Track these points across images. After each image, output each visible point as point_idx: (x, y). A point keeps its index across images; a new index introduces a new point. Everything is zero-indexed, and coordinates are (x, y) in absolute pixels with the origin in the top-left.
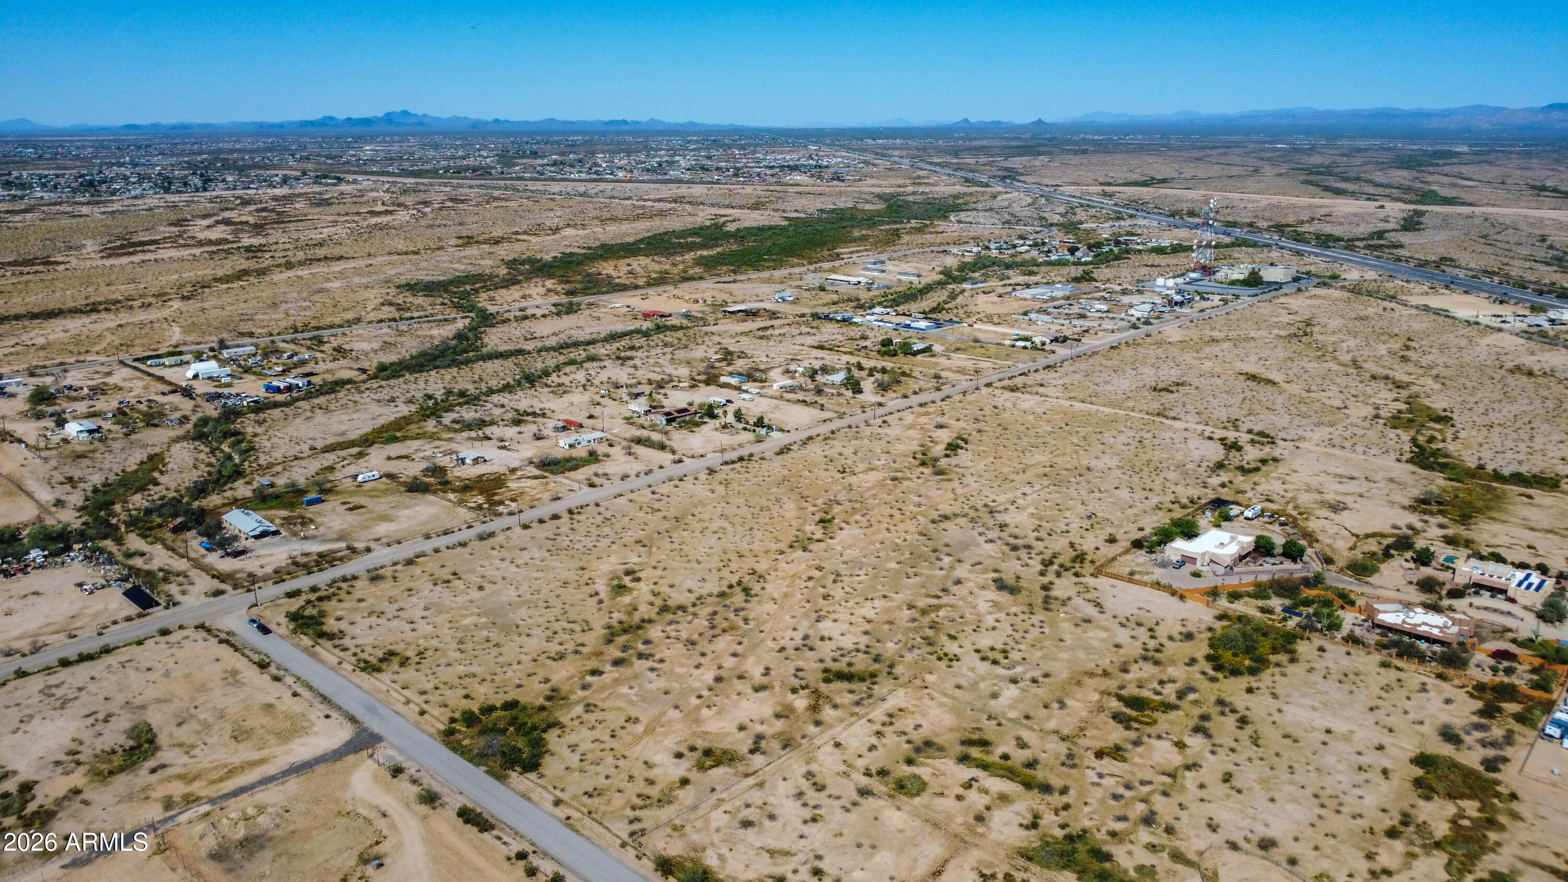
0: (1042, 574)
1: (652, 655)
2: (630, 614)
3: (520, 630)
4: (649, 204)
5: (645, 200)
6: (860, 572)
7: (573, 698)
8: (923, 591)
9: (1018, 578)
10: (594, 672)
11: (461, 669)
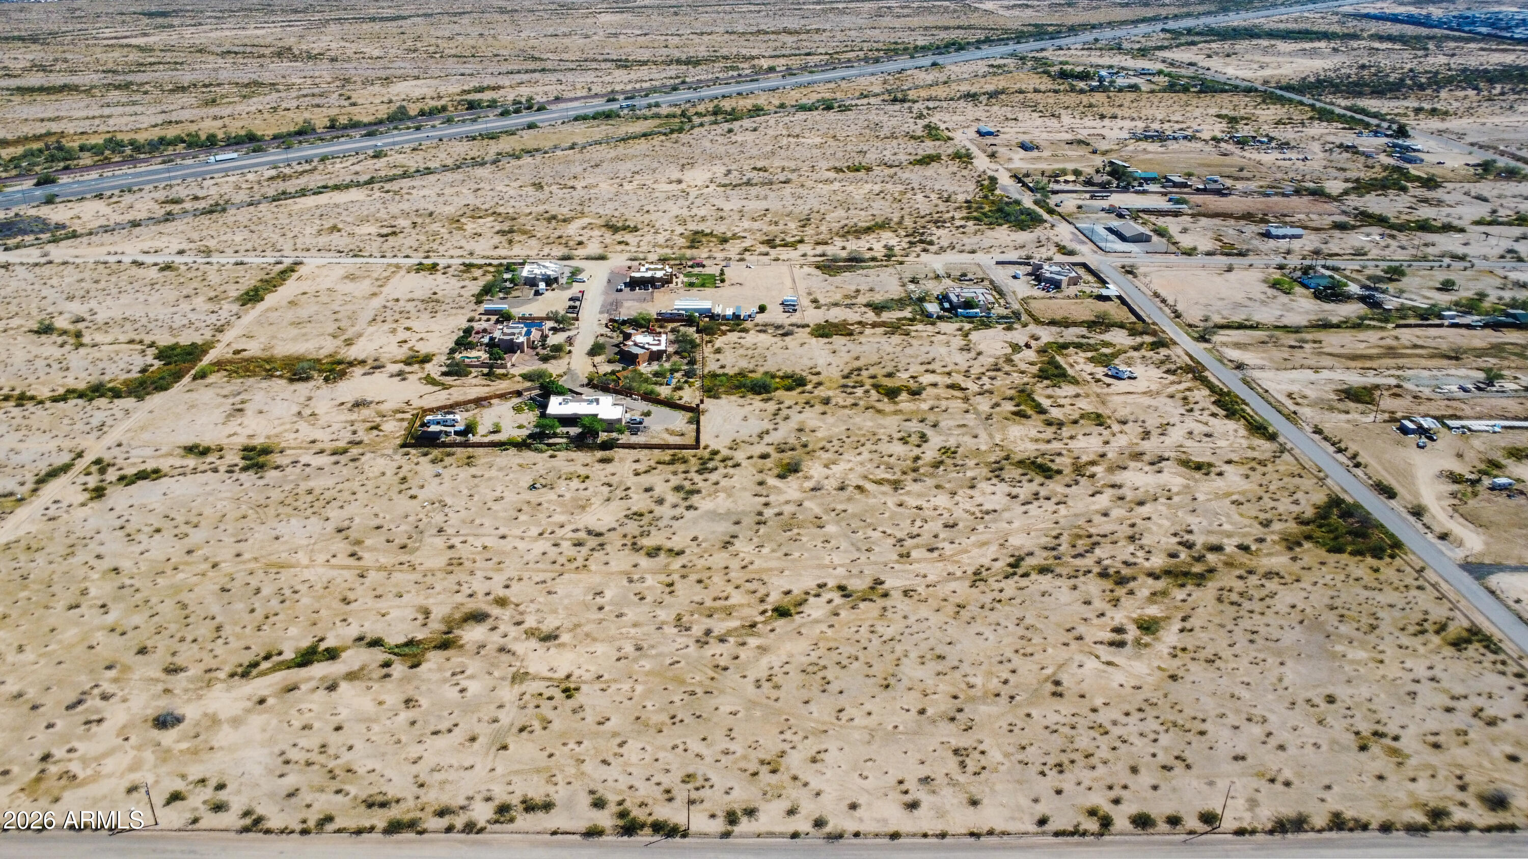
1: (1180, 543)
2: (1164, 593)
3: (1300, 618)
7: (1276, 538)
10: (1244, 548)
11: (1380, 597)
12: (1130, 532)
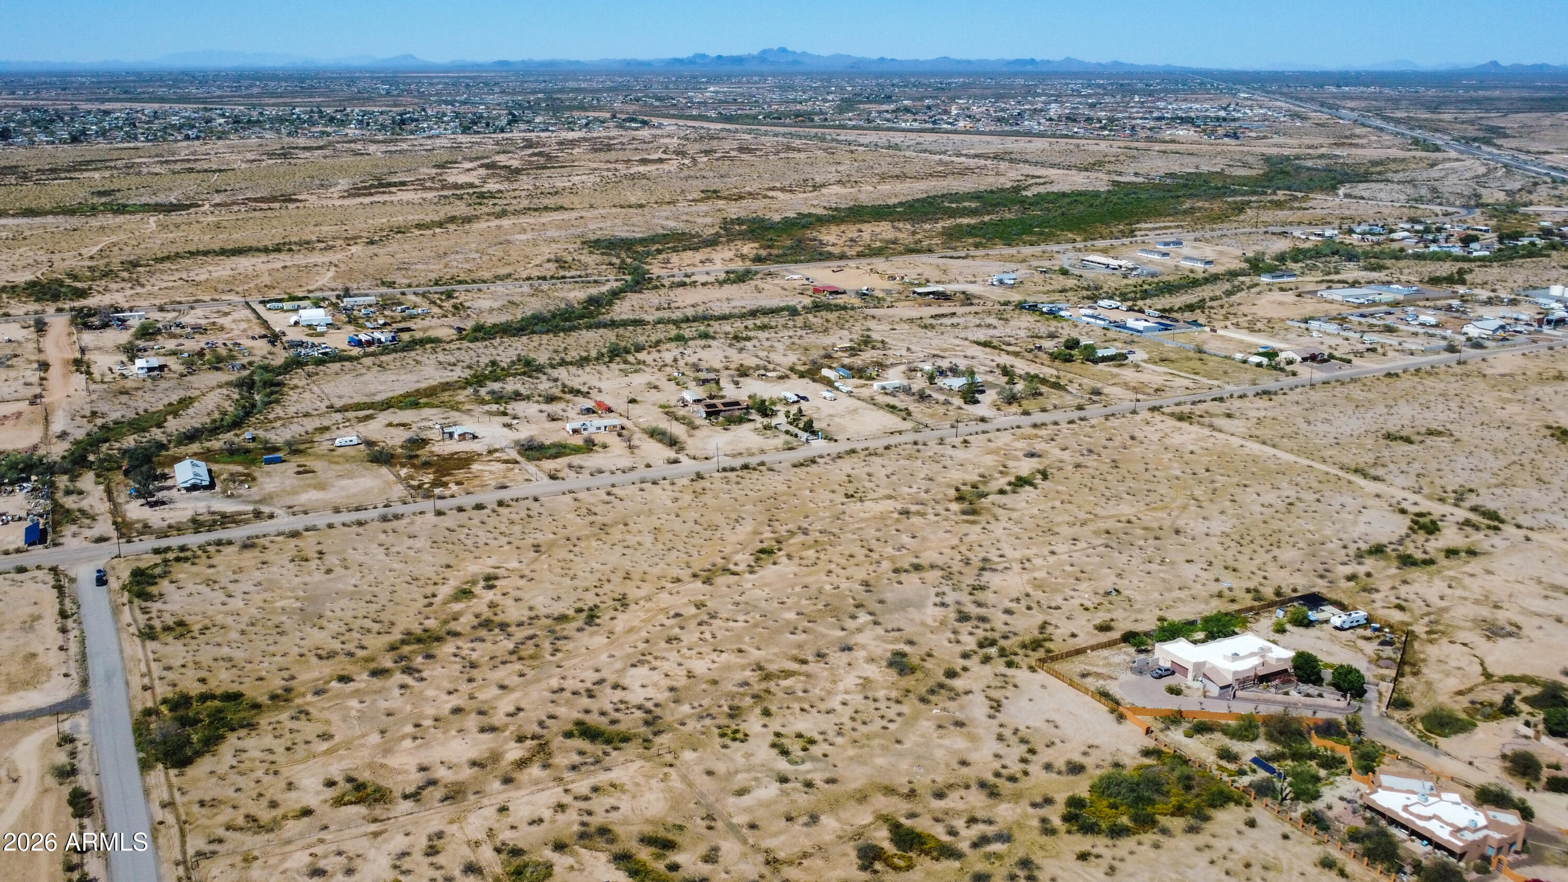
0: (965, 656)
1: (419, 671)
2: (446, 622)
3: (320, 620)
4: (963, 159)
5: (959, 155)
6: (741, 618)
8: (795, 652)
9: (930, 655)
10: (345, 679)
11: (225, 652)
12: (475, 673)
